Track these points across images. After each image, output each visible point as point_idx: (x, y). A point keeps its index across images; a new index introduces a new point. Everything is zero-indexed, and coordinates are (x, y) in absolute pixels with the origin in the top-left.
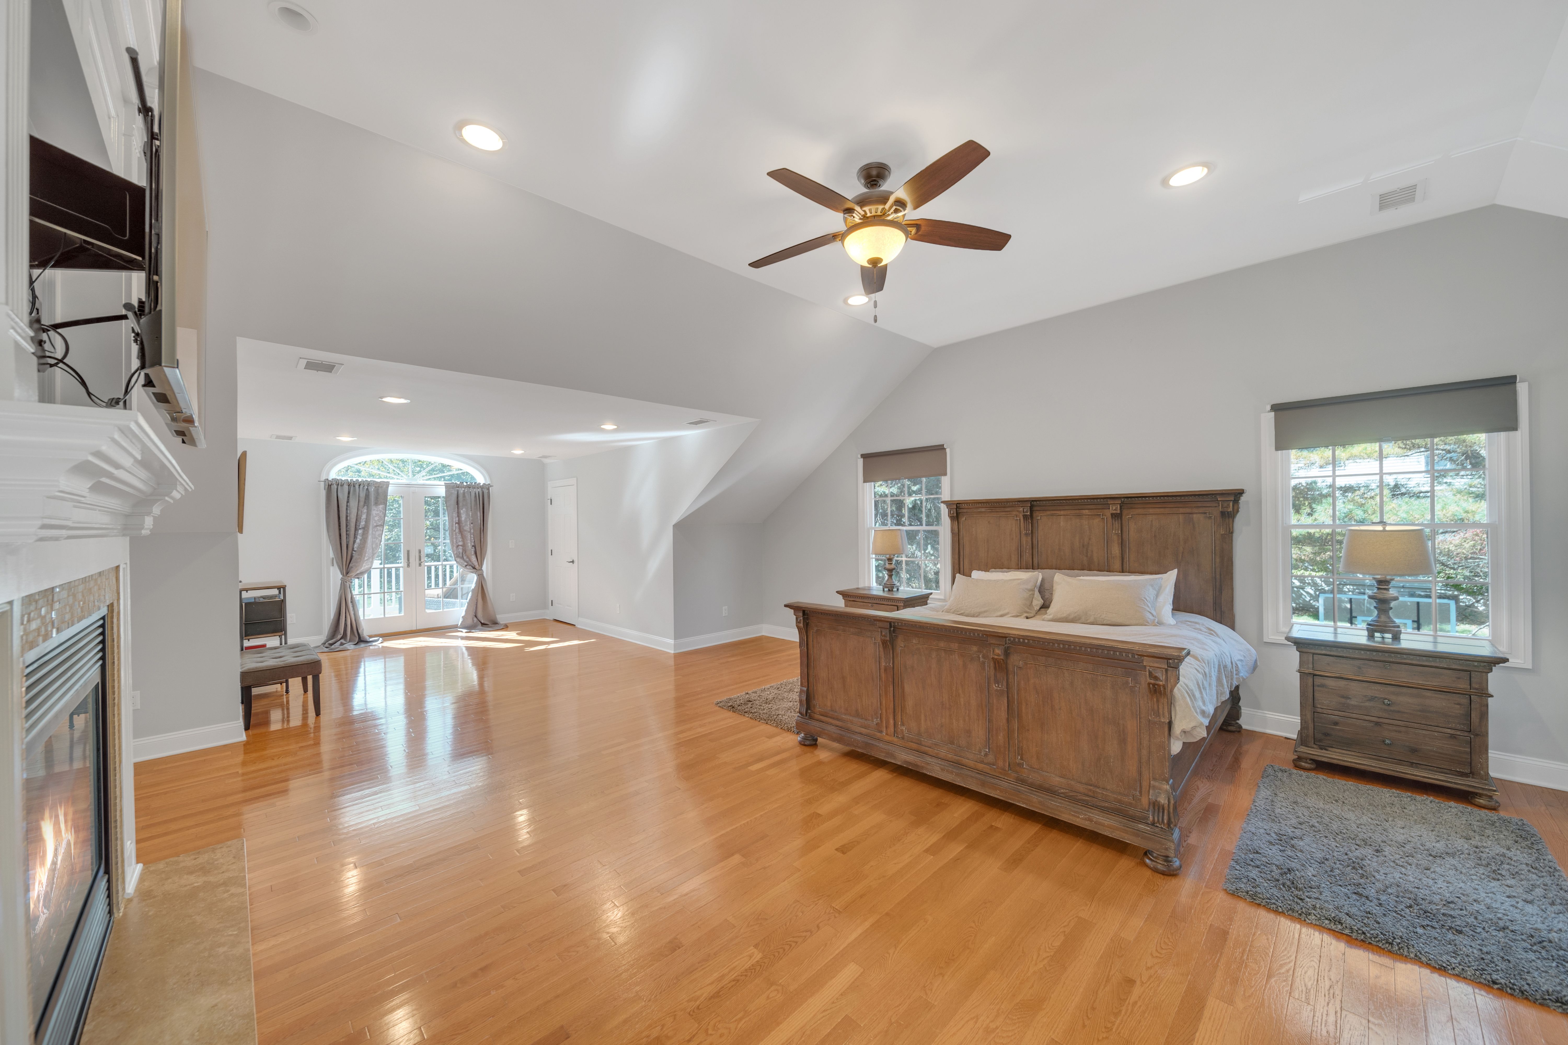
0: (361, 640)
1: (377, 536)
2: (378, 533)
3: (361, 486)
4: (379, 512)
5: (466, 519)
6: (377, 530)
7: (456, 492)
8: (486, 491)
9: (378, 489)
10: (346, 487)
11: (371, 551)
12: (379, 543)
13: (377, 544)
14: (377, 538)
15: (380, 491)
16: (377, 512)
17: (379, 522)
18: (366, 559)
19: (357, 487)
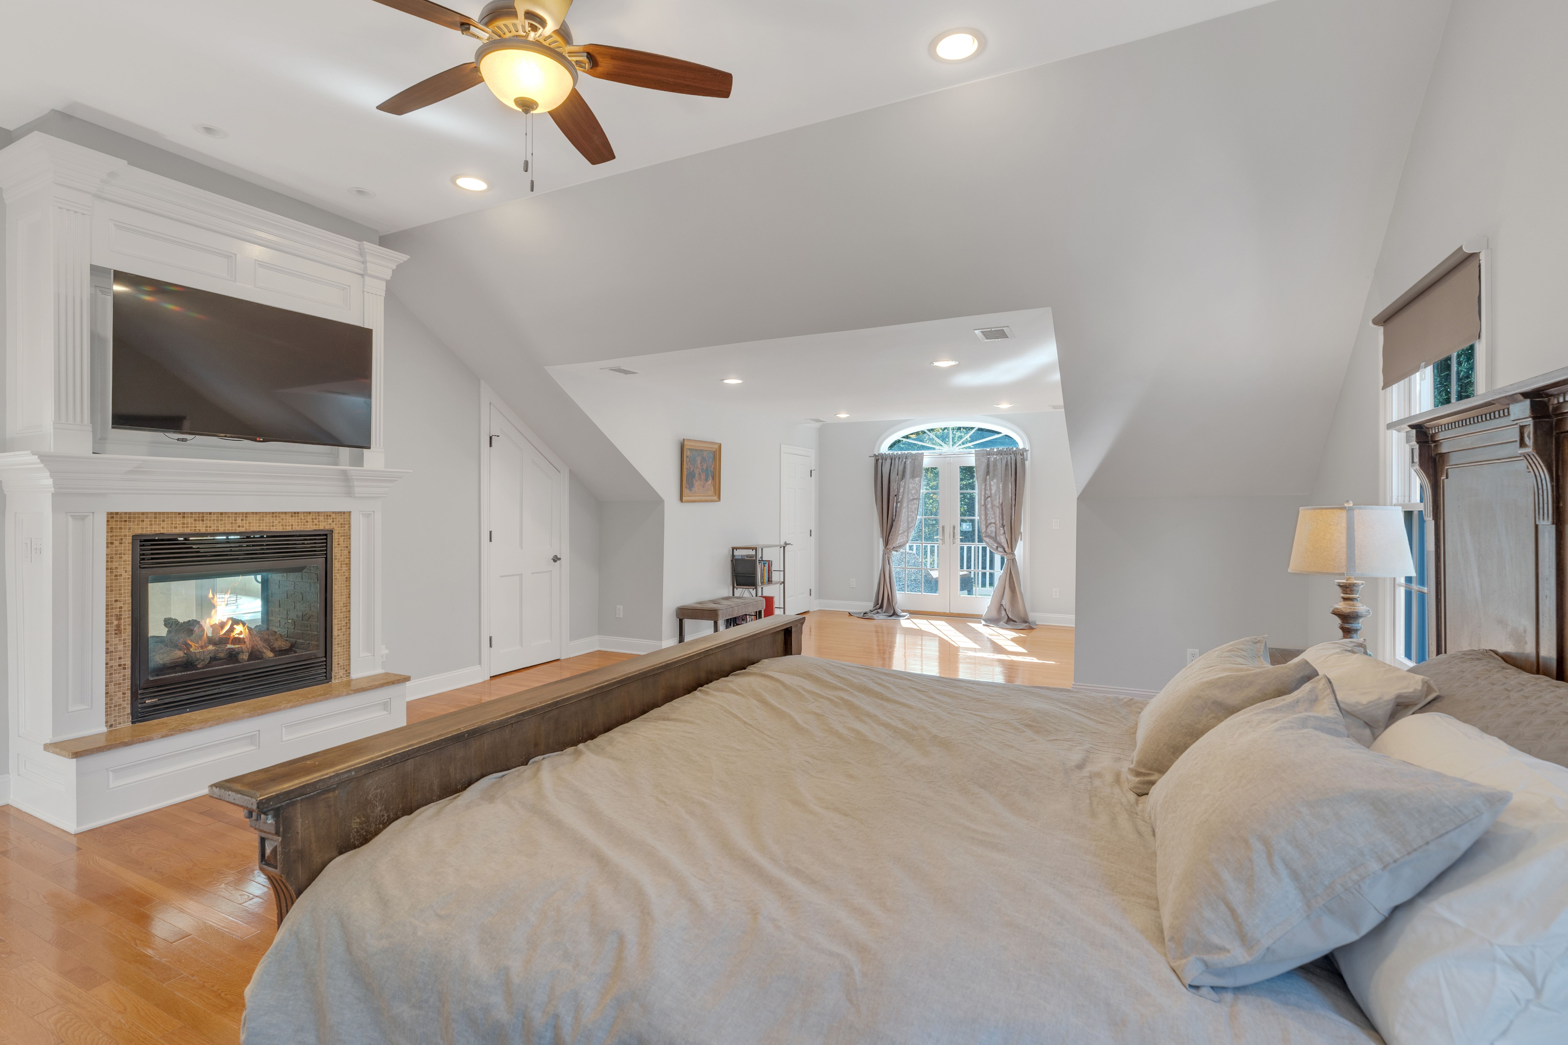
0: (895, 614)
1: (913, 510)
2: (914, 507)
3: (901, 460)
4: (915, 485)
5: (996, 492)
6: (914, 504)
7: (986, 461)
8: (1019, 457)
9: (915, 462)
10: (889, 461)
11: (906, 525)
12: (915, 517)
13: (913, 518)
14: (913, 512)
15: (916, 463)
16: (914, 486)
17: (916, 495)
18: (900, 532)
19: (897, 460)
